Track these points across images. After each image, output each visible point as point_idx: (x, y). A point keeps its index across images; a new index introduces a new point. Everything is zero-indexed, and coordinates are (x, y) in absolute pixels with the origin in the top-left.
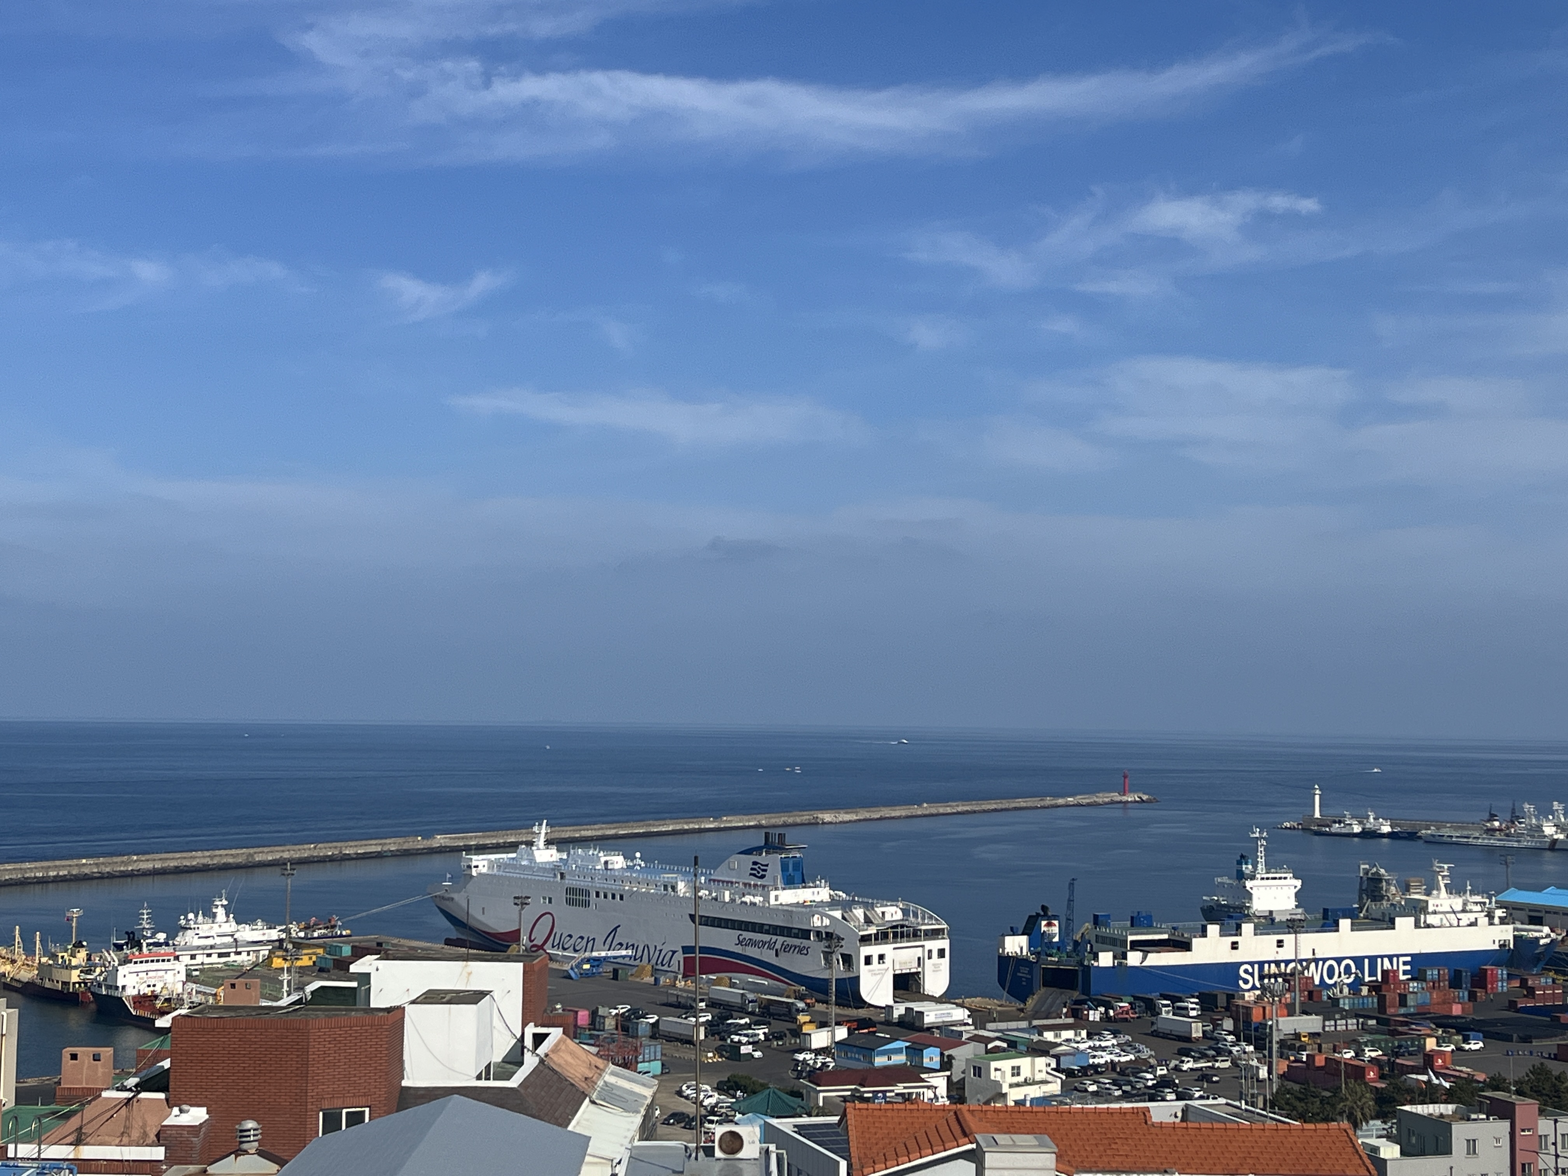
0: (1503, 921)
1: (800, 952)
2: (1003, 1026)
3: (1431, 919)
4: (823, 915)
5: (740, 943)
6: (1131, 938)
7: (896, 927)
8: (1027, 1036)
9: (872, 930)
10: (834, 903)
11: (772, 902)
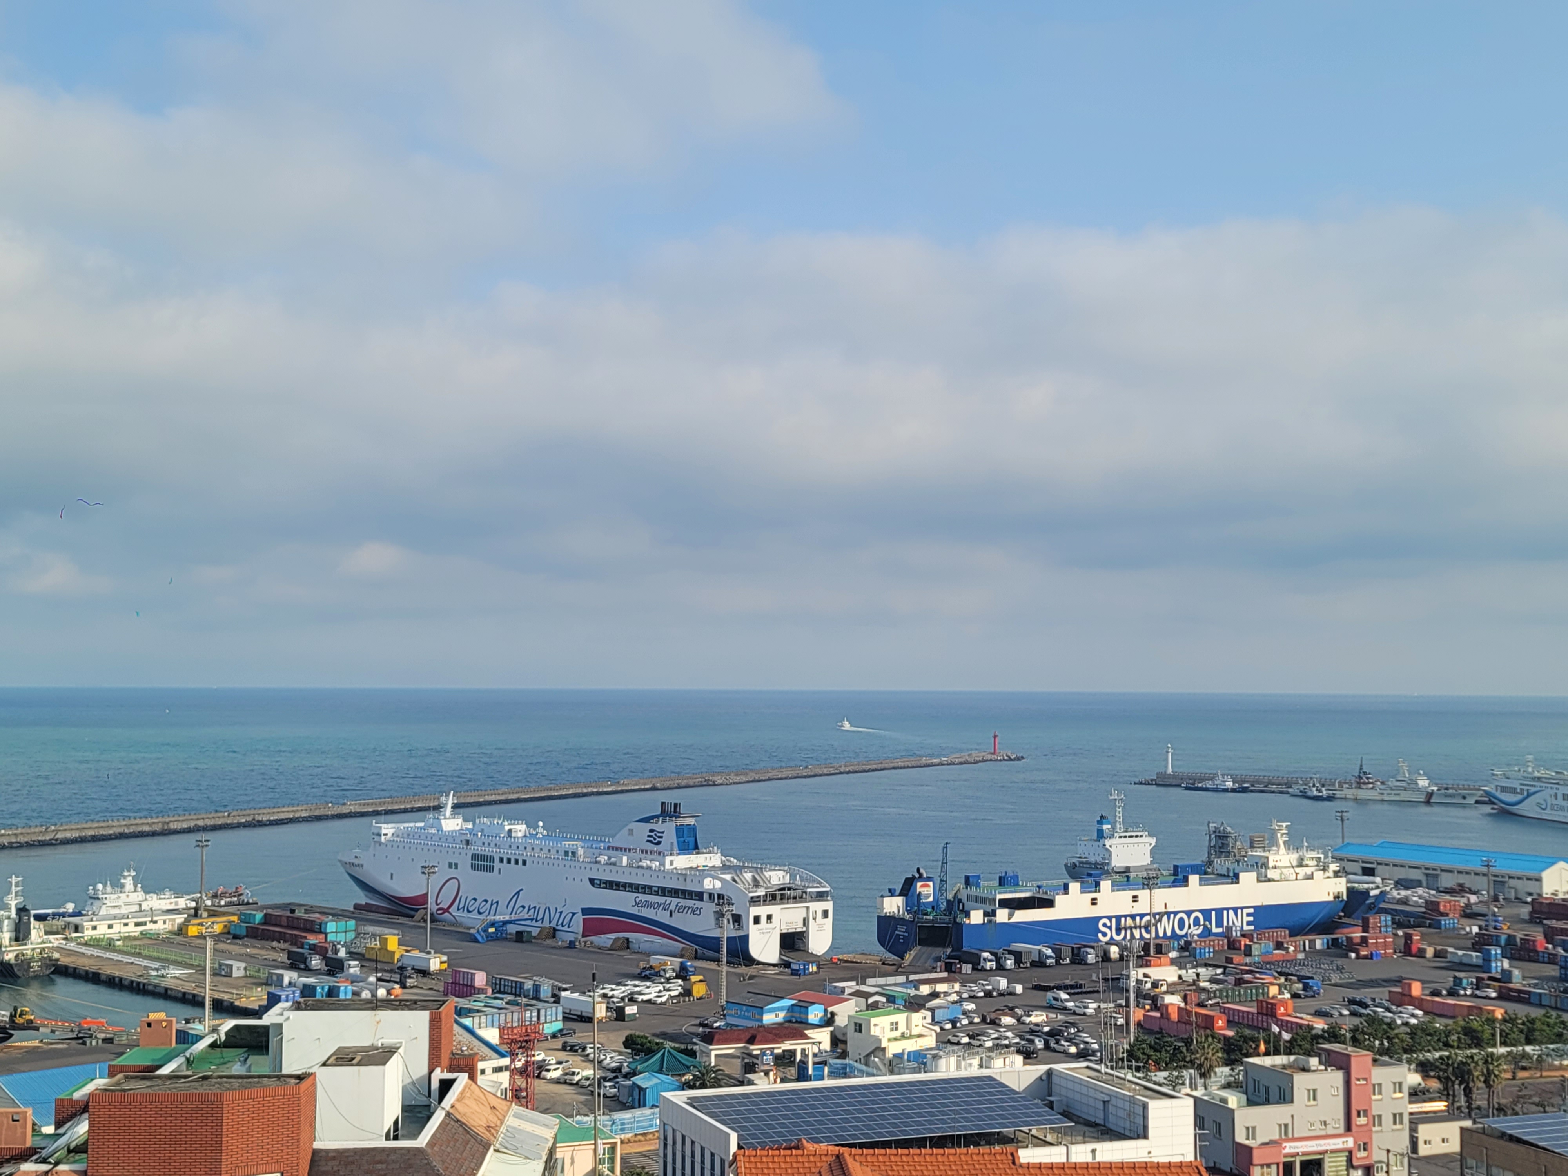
0: (1336, 874)
1: (693, 912)
2: (882, 981)
3: (1271, 874)
4: (714, 877)
5: (637, 904)
6: (999, 896)
7: (783, 889)
8: (904, 990)
9: (761, 892)
10: (725, 868)
11: (668, 866)
